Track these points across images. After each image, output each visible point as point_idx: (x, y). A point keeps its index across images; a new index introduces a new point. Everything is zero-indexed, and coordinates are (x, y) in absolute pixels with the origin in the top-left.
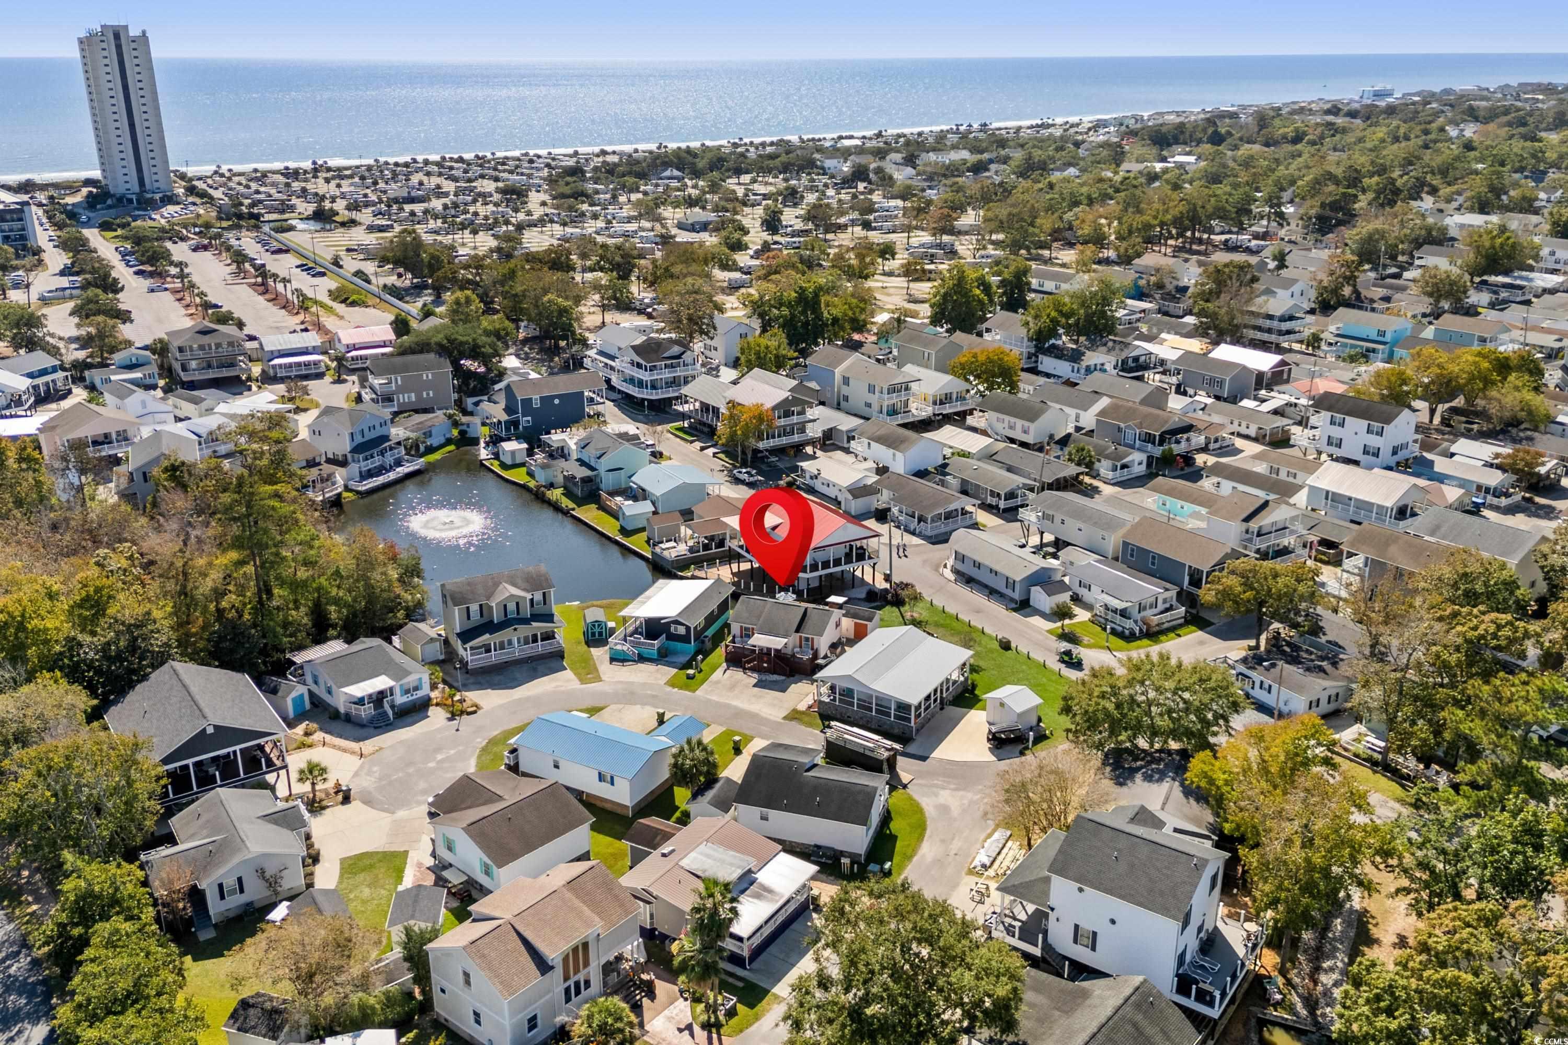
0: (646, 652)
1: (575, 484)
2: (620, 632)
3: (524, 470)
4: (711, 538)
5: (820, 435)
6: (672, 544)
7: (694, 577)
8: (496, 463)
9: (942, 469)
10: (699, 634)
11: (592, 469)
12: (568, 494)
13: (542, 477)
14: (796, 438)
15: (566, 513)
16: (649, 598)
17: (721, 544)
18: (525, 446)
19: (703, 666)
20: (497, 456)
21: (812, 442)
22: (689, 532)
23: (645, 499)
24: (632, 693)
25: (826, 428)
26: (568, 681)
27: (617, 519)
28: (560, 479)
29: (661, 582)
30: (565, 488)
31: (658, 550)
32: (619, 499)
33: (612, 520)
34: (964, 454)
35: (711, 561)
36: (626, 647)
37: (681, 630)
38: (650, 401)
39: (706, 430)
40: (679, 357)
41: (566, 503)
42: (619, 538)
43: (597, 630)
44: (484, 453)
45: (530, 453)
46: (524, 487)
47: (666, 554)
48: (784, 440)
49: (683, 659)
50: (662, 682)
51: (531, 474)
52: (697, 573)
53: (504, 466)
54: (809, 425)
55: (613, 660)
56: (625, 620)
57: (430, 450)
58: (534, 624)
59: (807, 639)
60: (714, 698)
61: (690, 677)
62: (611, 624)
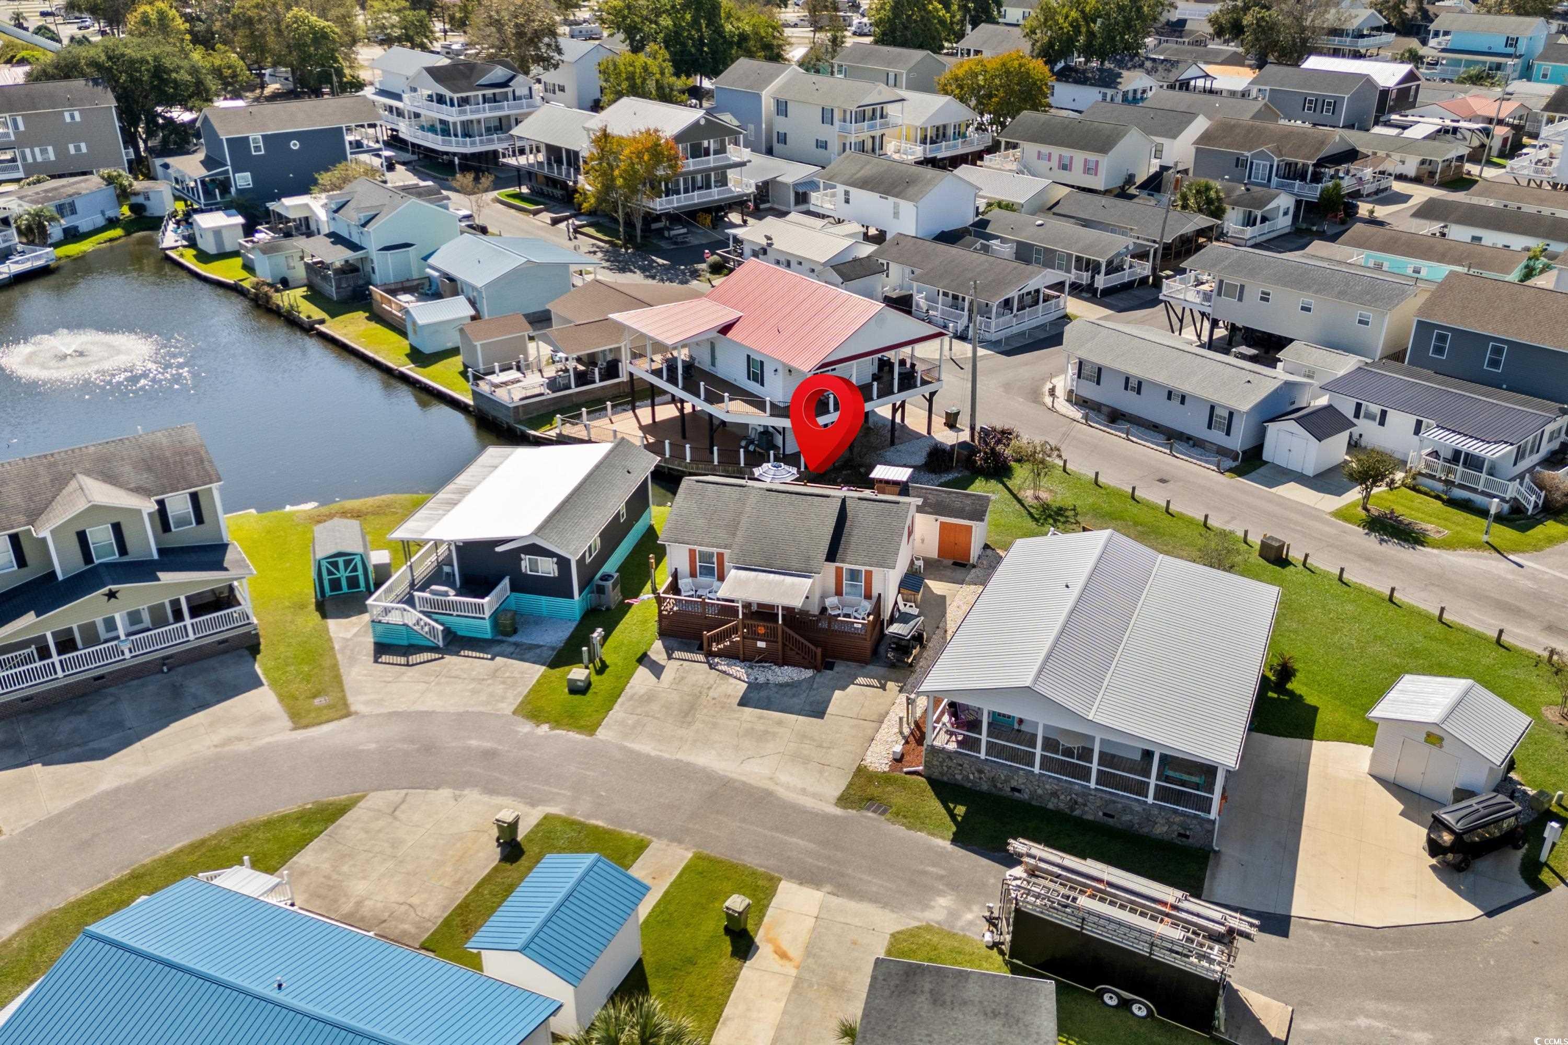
0: (463, 625)
1: (326, 278)
2: (399, 577)
3: (238, 261)
4: (591, 360)
5: (753, 189)
6: (513, 374)
7: (563, 440)
8: (191, 252)
9: (980, 227)
10: (589, 571)
11: (354, 247)
12: (315, 296)
13: (265, 270)
14: (715, 194)
15: (308, 329)
16: (465, 491)
17: (612, 370)
18: (240, 220)
19: (607, 653)
20: (192, 242)
21: (739, 204)
22: (546, 350)
23: (455, 293)
24: (429, 749)
25: (761, 179)
26: (264, 719)
27: (403, 334)
28: (299, 272)
29: (493, 452)
30: (310, 286)
31: (484, 387)
32: (405, 298)
33: (394, 337)
34: (1009, 207)
35: (596, 404)
36: (412, 617)
37: (547, 568)
38: (464, 157)
39: (558, 193)
40: (505, 84)
41: (308, 311)
42: (408, 369)
43: (343, 574)
44: (170, 238)
45: (249, 230)
46: (235, 289)
47: (502, 395)
48: (697, 198)
49: (557, 636)
50: (508, 707)
51: (249, 267)
52: (569, 430)
53: (204, 257)
54: (731, 174)
55: (382, 649)
56: (407, 548)
57: (72, 235)
58: (166, 577)
59: (854, 575)
60: (645, 747)
61: (579, 690)
62: (379, 557)
